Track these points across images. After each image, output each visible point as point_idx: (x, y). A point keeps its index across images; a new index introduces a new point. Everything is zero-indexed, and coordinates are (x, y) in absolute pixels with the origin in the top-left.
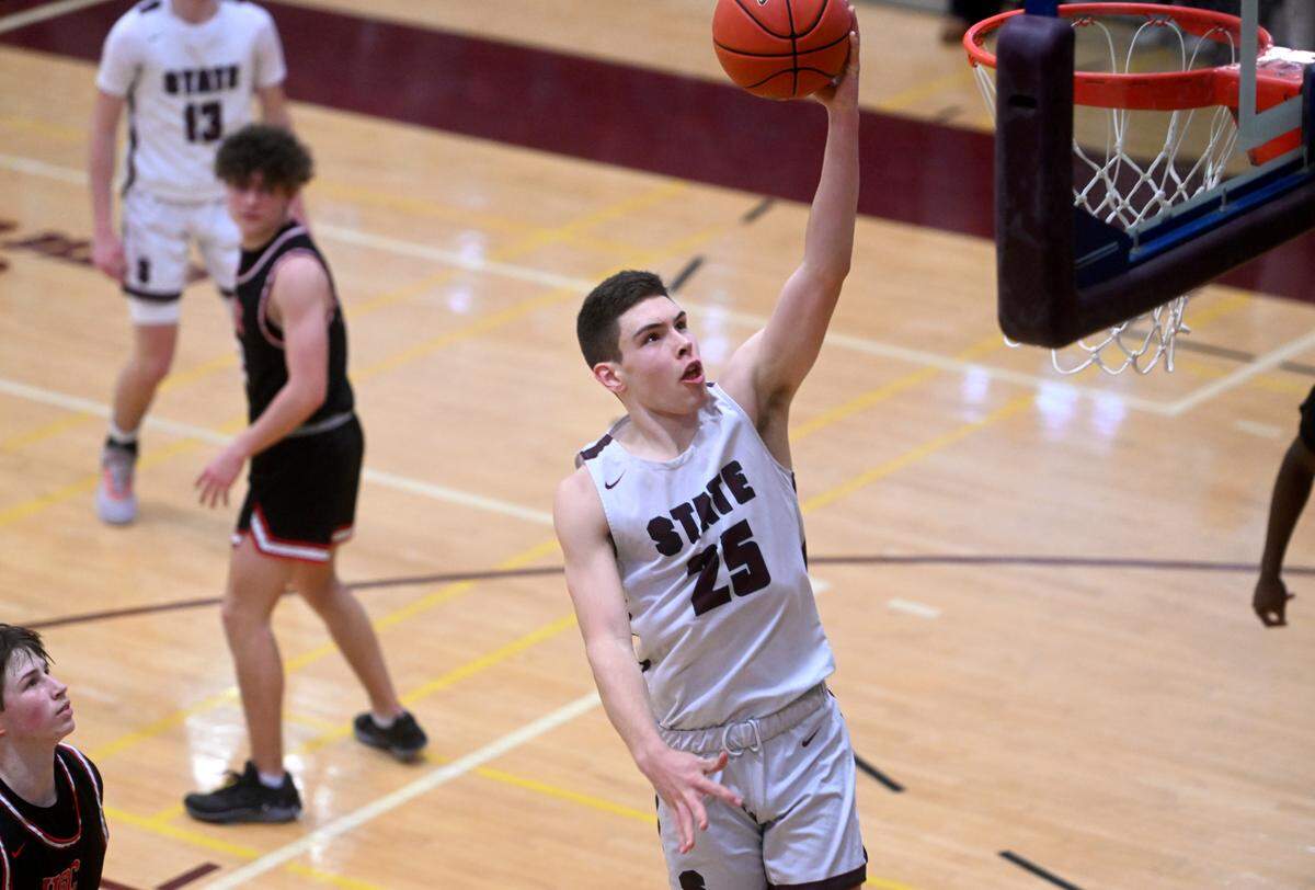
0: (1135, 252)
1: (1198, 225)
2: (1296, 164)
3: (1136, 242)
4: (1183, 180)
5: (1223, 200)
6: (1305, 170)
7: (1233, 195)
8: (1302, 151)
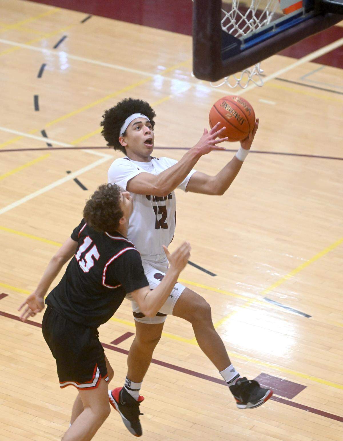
0: (243, 46)
1: (264, 37)
2: (300, 14)
3: (243, 42)
4: (258, 19)
5: (274, 27)
6: (303, 17)
7: (278, 25)
8: (302, 9)
